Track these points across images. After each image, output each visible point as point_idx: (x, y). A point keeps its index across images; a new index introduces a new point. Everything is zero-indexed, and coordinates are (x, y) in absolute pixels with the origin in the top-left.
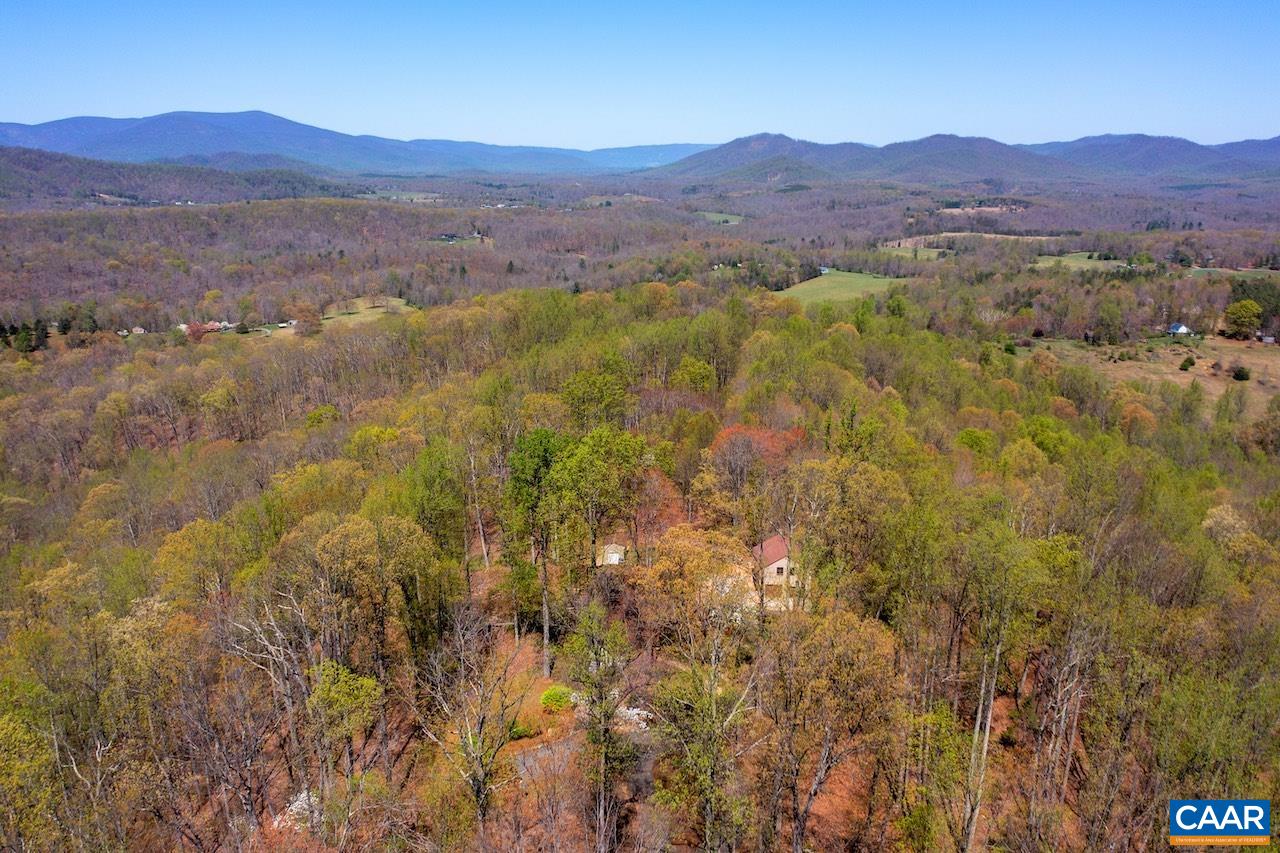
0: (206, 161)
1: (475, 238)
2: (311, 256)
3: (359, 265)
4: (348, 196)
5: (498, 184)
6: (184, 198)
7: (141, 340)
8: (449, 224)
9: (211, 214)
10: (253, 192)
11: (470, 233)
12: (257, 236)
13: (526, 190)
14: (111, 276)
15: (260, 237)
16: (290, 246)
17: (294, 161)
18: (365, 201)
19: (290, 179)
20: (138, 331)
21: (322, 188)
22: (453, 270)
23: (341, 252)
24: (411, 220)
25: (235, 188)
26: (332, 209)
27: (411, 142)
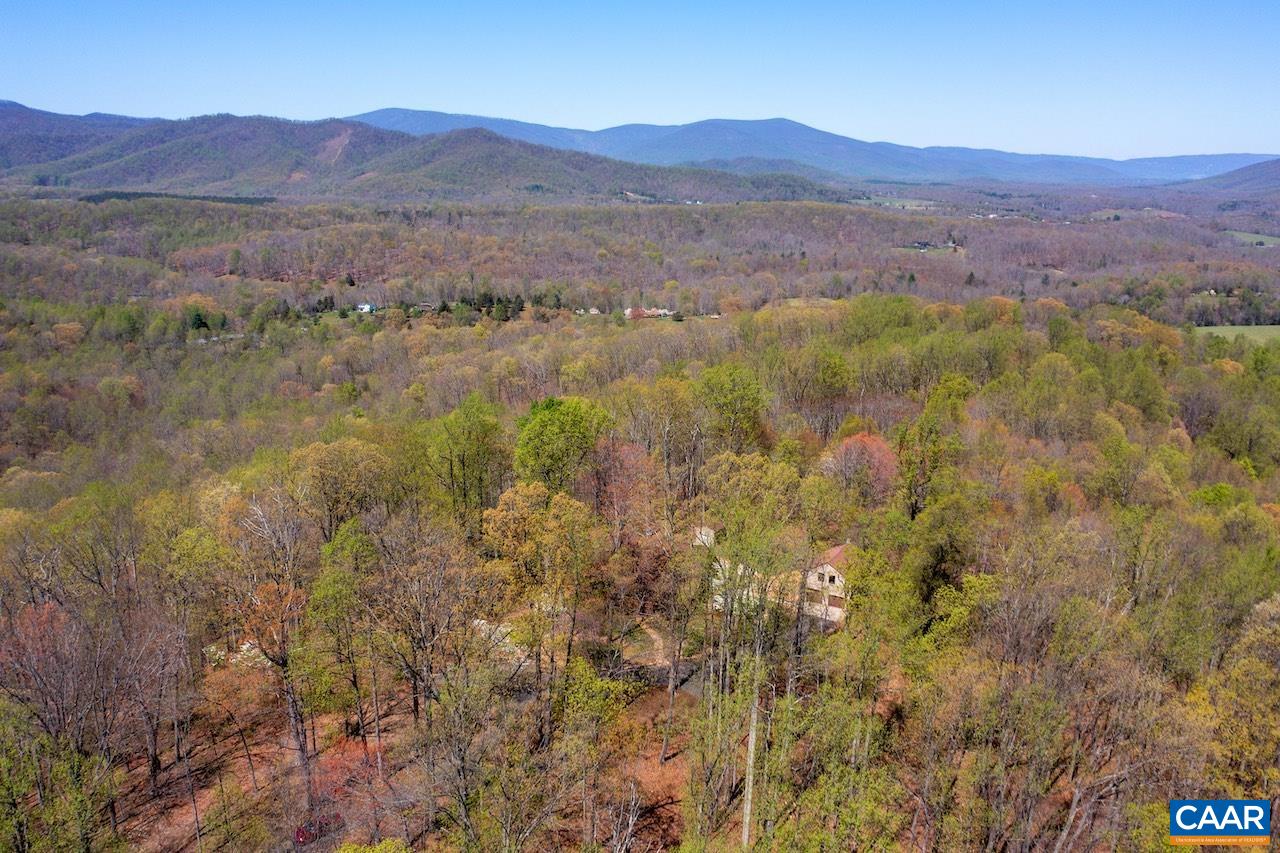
0: (726, 164)
1: (948, 247)
2: (774, 256)
3: (818, 267)
4: (842, 201)
5: (1001, 193)
6: (695, 198)
7: (593, 320)
8: (924, 232)
9: (704, 214)
10: (756, 194)
11: (945, 242)
12: (738, 234)
13: (1031, 201)
14: (598, 262)
15: (741, 236)
16: (765, 246)
17: (804, 166)
18: (857, 207)
19: (792, 183)
20: (594, 311)
21: (820, 192)
22: (902, 277)
23: (803, 253)
24: (888, 226)
25: (742, 189)
26: (812, 212)
27: (925, 149)
